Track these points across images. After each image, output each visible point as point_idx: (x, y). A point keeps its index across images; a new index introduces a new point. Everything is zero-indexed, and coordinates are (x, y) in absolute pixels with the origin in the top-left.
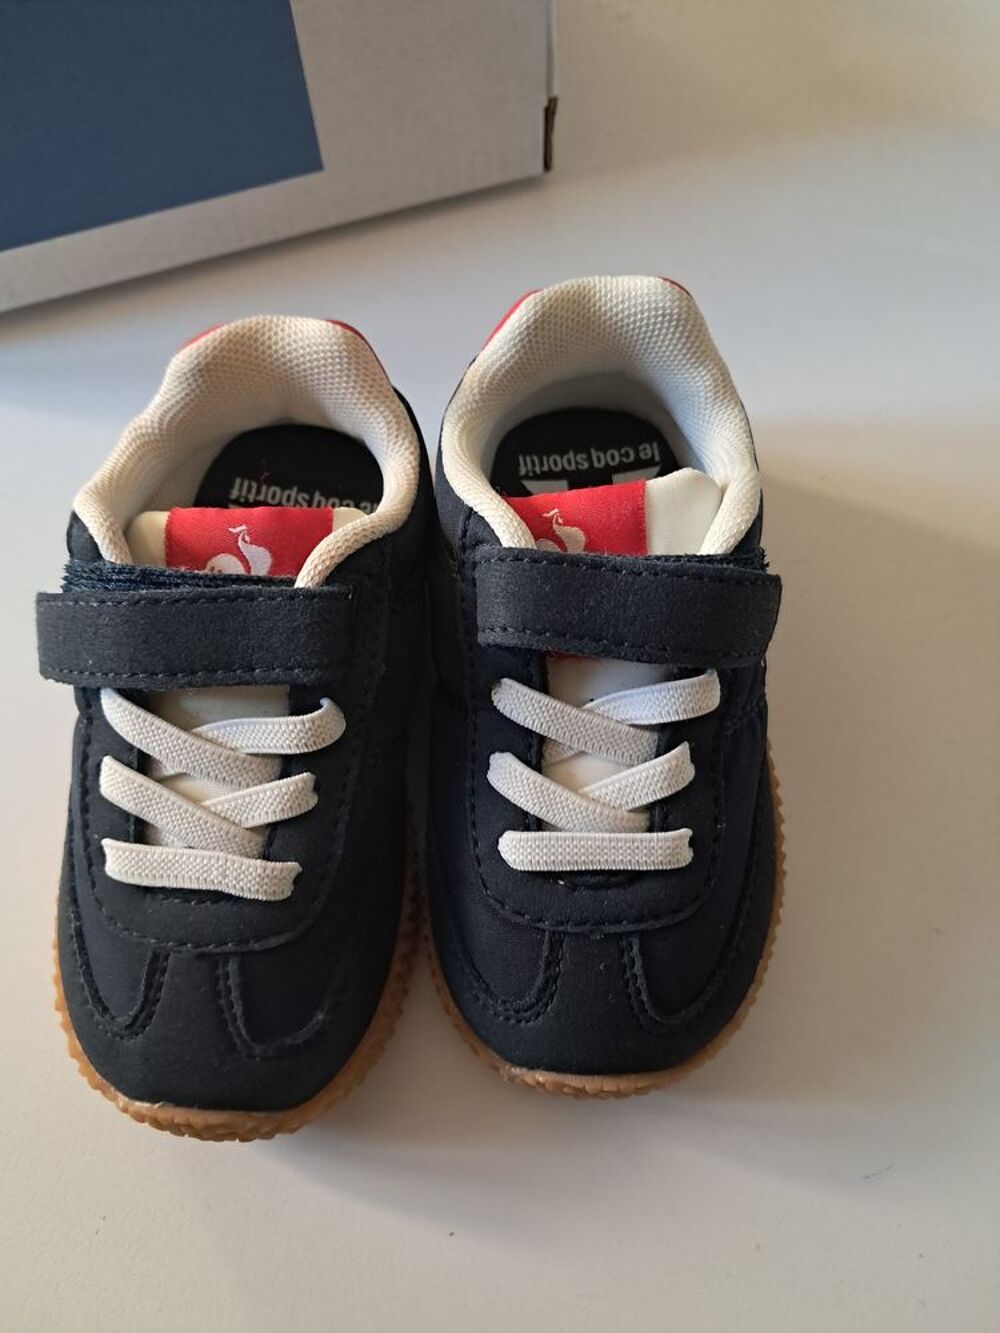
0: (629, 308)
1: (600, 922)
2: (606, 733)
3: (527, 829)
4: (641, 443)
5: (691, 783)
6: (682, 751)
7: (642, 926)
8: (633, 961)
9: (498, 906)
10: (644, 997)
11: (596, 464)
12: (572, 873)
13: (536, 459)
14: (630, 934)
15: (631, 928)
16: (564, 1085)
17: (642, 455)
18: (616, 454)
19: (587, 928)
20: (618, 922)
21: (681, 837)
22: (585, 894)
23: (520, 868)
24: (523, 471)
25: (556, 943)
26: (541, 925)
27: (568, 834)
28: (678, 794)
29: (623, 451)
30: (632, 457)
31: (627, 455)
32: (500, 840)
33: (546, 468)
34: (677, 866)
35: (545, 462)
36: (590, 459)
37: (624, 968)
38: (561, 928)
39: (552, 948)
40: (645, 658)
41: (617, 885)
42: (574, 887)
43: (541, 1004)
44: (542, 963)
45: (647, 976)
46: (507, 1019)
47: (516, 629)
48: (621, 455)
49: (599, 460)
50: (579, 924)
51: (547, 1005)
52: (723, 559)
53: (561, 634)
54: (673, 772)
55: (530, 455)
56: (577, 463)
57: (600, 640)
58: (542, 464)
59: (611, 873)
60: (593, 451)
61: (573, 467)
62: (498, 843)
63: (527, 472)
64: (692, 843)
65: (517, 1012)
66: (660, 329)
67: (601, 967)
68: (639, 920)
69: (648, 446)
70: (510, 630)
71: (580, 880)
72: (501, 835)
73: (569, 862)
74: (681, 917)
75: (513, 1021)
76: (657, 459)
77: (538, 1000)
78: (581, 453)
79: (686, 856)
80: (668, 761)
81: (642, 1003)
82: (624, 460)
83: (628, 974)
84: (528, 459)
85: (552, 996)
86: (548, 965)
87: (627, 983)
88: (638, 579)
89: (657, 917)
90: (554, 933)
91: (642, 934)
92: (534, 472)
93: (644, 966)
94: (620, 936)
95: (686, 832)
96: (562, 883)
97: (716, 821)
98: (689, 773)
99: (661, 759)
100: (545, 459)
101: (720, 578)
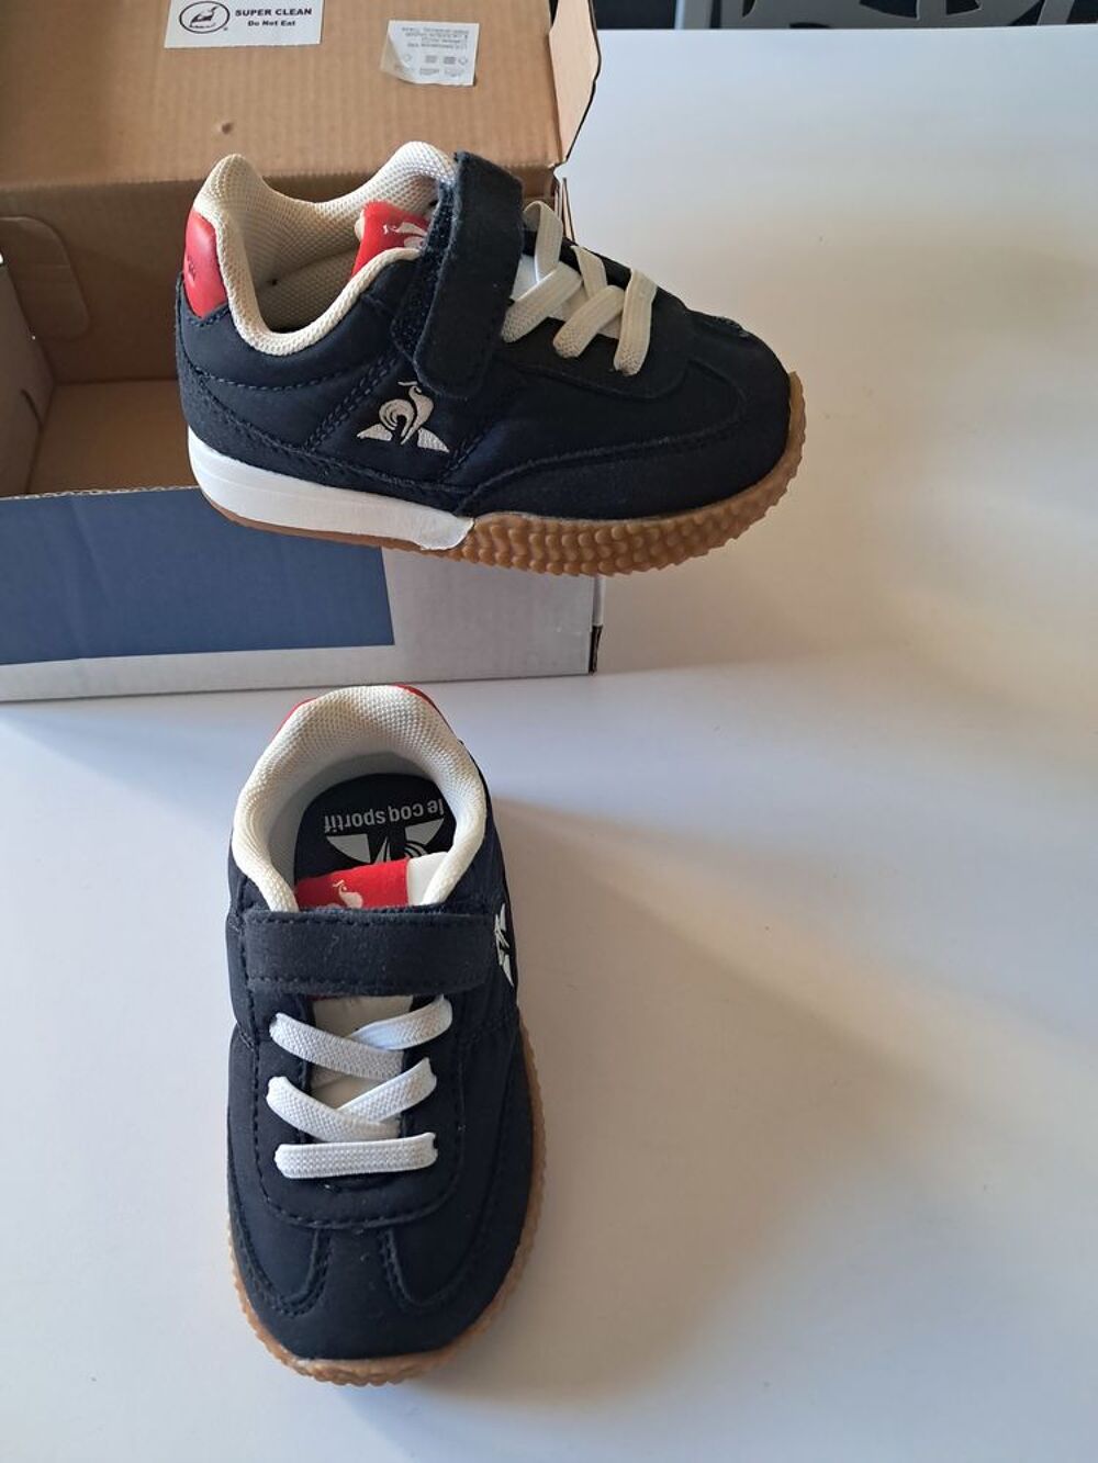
0: (379, 710)
1: (361, 1219)
2: (362, 1057)
3: (298, 1142)
4: (429, 801)
5: (433, 1093)
6: (424, 1065)
7: (394, 1221)
8: (389, 1251)
9: (276, 1211)
10: (400, 1282)
11: (392, 819)
12: (335, 1178)
13: (340, 818)
14: (387, 1227)
15: (387, 1222)
16: (340, 1371)
17: (430, 810)
18: (409, 809)
19: (350, 1224)
20: (376, 1218)
21: (423, 1141)
22: (348, 1194)
23: (291, 1176)
24: (328, 829)
25: (325, 1238)
26: (311, 1225)
27: (330, 1145)
28: (421, 1103)
29: (414, 808)
30: (422, 813)
31: (418, 810)
32: (277, 1153)
33: (348, 825)
34: (422, 1166)
35: (348, 821)
36: (387, 816)
37: (382, 1258)
38: (328, 1226)
39: (320, 1246)
40: (376, 992)
41: (374, 1186)
42: (339, 1190)
43: (313, 1294)
44: (313, 1257)
45: (401, 1264)
46: (287, 1312)
47: (271, 978)
48: (413, 811)
49: (395, 816)
50: (342, 1221)
51: (317, 1296)
52: (436, 907)
53: (304, 979)
54: (414, 1085)
55: (335, 815)
56: (376, 819)
57: (339, 981)
58: (345, 822)
59: (367, 1175)
60: (390, 808)
61: (373, 822)
62: (274, 1155)
63: (332, 829)
64: (436, 1144)
65: (294, 1304)
66: (406, 725)
67: (362, 1258)
68: (393, 1215)
69: (435, 802)
70: (267, 979)
71: (341, 1183)
72: (276, 1149)
73: (331, 1170)
74: (428, 1210)
75: (291, 1314)
76: (442, 813)
77: (311, 1291)
78: (380, 810)
79: (430, 1157)
80: (410, 1076)
81: (399, 1289)
82: (415, 814)
83: (386, 1264)
84: (333, 818)
85: (322, 1288)
86: (318, 1260)
87: (385, 1271)
88: (366, 930)
89: (409, 1211)
90: (322, 1230)
91: (396, 1227)
92: (337, 828)
93: (398, 1255)
94: (379, 1230)
95: (428, 1136)
96: (328, 1186)
97: (457, 1124)
98: (431, 1083)
99: (405, 1074)
100: (348, 817)
101: (432, 923)
